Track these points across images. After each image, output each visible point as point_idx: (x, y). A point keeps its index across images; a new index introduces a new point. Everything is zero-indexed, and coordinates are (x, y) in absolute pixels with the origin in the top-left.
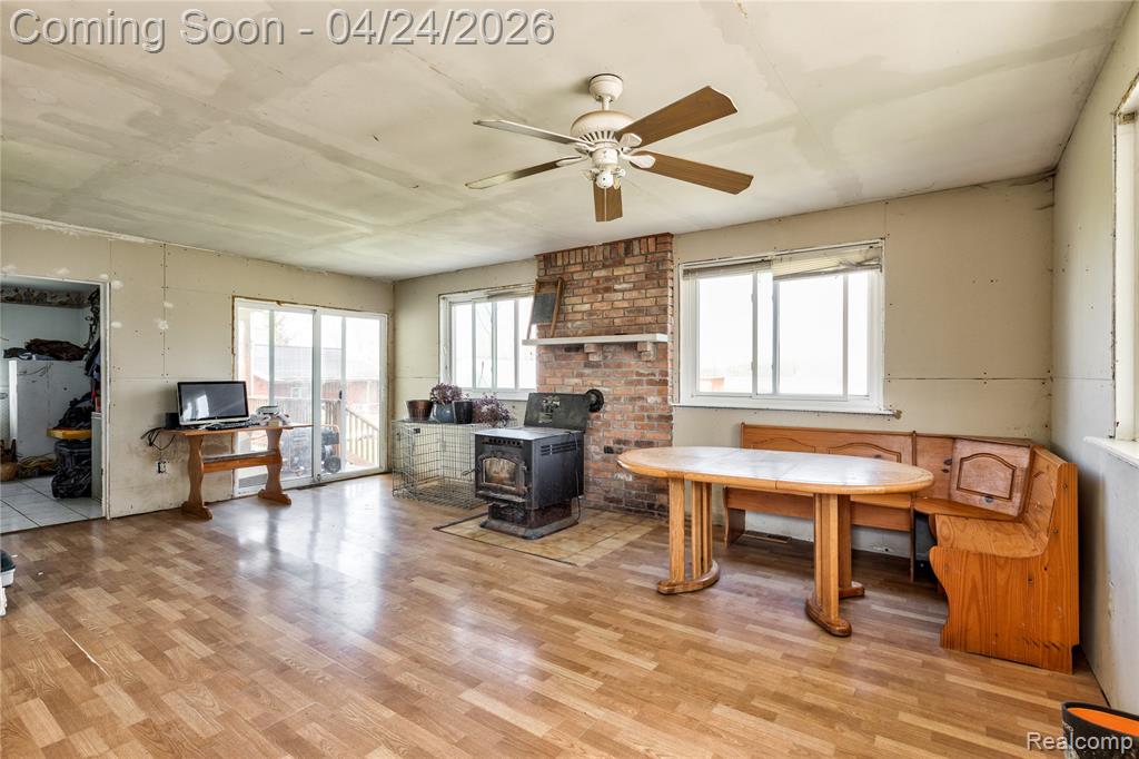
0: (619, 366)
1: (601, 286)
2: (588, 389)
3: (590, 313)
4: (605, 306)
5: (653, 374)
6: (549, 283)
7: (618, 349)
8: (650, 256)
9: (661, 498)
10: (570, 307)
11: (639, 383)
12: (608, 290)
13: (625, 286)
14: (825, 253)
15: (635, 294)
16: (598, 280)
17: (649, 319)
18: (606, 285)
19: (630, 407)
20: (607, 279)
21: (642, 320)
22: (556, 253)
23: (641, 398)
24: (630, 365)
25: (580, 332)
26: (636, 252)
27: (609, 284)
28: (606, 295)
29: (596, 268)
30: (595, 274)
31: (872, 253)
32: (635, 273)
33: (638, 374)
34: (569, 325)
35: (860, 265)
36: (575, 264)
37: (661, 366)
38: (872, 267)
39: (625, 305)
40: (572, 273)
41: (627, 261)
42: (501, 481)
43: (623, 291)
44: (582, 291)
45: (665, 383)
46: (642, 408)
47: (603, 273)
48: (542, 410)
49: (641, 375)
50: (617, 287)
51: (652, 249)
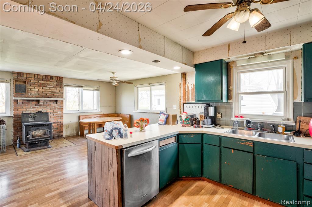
0: (49, 105)
1: (42, 85)
2: (37, 111)
3: (38, 92)
4: (43, 90)
5: (59, 107)
6: (20, 81)
7: (48, 101)
8: (58, 81)
9: (61, 134)
10: (29, 89)
11: (55, 109)
12: (44, 86)
13: (50, 86)
14: (92, 87)
15: (53, 89)
16: (41, 83)
17: (58, 95)
18: (44, 85)
19: (53, 115)
20: (44, 84)
21: (56, 95)
22: (23, 73)
23: (55, 112)
24: (52, 105)
25: (34, 96)
26: (54, 79)
27: (45, 85)
28: (43, 88)
29: (40, 80)
30: (39, 82)
31: (98, 89)
32: (53, 84)
33: (54, 107)
34: (29, 94)
35: (96, 90)
36: (32, 78)
37: (62, 105)
38: (98, 90)
39: (50, 91)
40: (30, 80)
41: (51, 81)
42: (40, 136)
43: (50, 88)
44: (34, 85)
45: (63, 109)
46: (56, 115)
47: (43, 82)
48: (30, 118)
49: (56, 107)
50: (47, 86)
51: (59, 79)
